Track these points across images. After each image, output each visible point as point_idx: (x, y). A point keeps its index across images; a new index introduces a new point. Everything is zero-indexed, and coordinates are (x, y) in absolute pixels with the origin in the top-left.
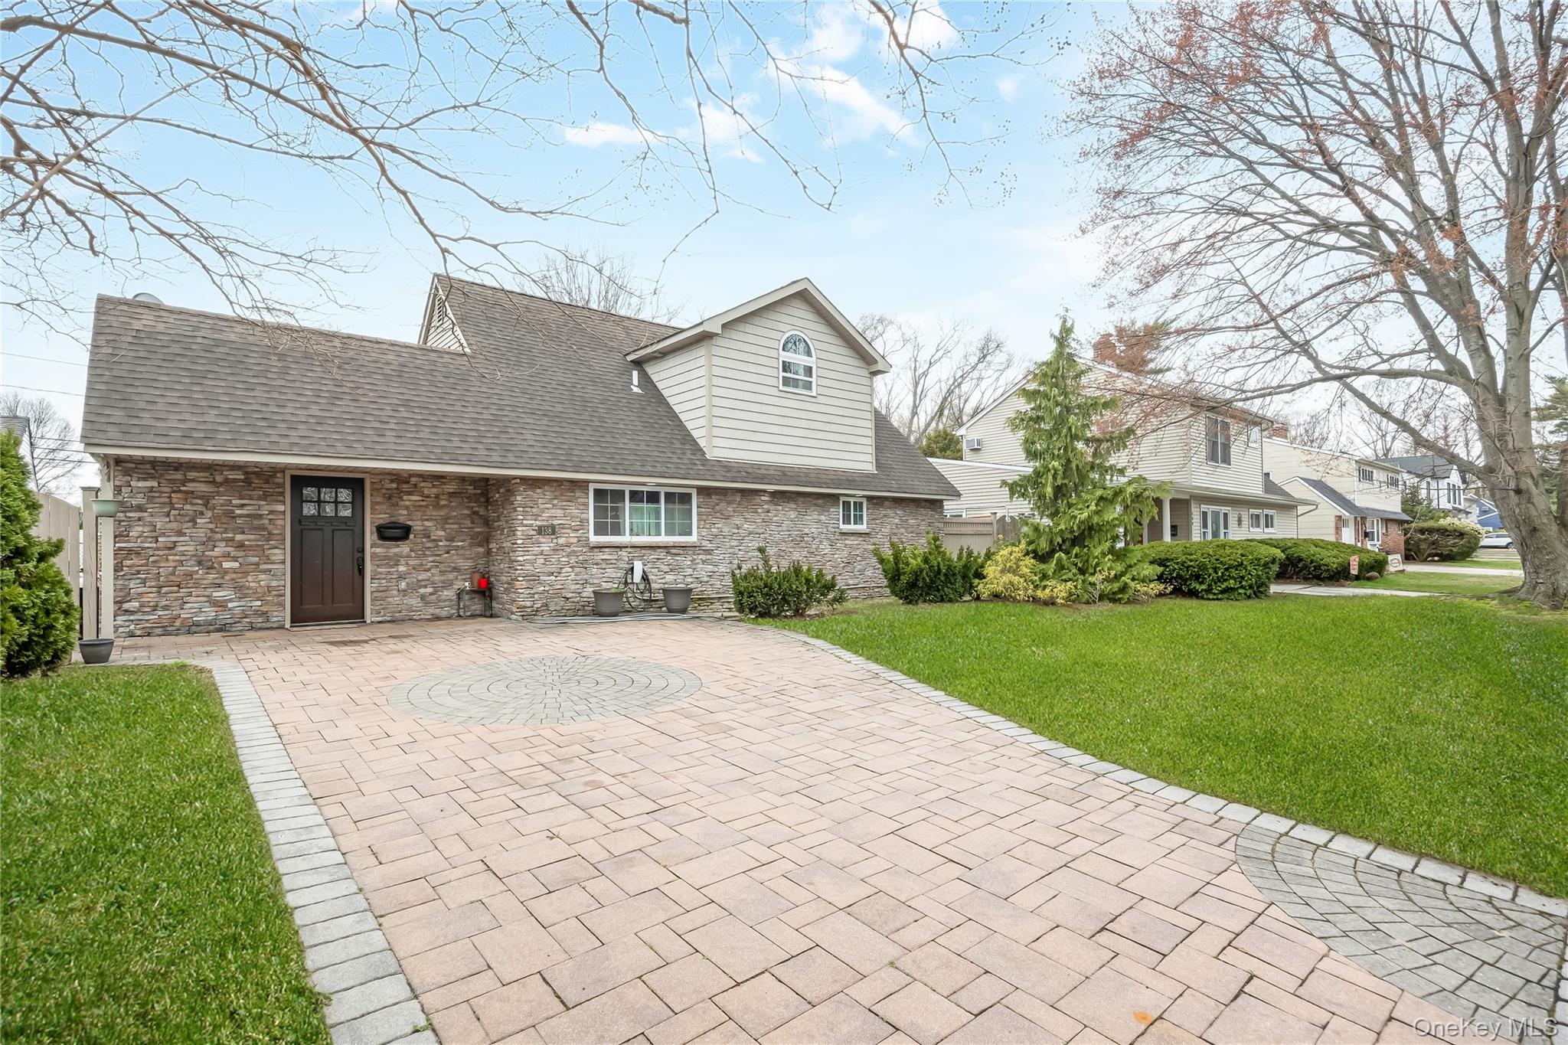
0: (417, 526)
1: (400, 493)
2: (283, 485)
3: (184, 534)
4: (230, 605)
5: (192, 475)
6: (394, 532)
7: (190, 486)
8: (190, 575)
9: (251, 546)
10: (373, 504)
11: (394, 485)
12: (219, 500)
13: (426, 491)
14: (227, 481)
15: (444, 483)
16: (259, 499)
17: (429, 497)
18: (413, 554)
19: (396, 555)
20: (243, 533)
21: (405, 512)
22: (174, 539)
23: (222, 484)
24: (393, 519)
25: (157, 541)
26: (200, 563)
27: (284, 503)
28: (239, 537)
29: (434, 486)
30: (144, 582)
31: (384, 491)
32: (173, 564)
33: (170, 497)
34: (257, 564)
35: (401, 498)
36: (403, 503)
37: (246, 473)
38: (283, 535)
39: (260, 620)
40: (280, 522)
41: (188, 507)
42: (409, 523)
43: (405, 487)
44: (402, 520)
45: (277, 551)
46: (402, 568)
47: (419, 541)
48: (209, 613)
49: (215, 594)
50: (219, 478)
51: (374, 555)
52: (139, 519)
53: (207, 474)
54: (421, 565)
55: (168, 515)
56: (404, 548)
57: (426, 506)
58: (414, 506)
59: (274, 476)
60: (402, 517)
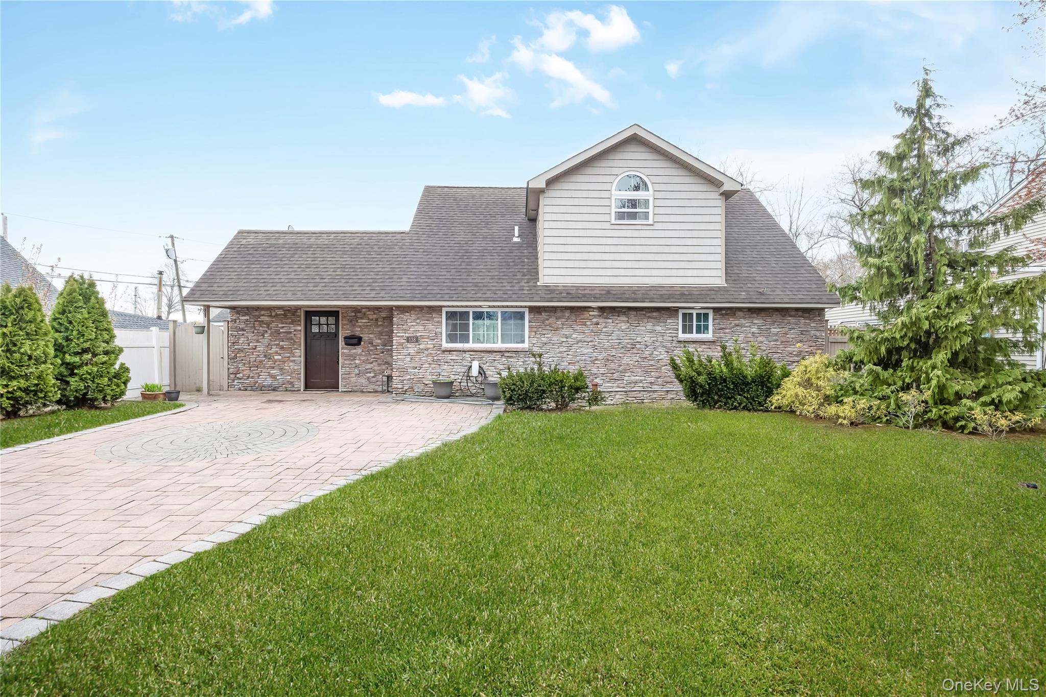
0: (365, 337)
1: (356, 318)
2: (300, 316)
3: (260, 342)
4: (278, 378)
5: (263, 312)
6: (354, 341)
7: (262, 318)
8: (261, 362)
9: (286, 348)
10: (343, 325)
11: (353, 314)
12: (273, 325)
13: (371, 317)
14: (277, 315)
15: (380, 312)
16: (290, 324)
17: (372, 320)
18: (363, 353)
19: (354, 353)
20: (283, 341)
21: (359, 329)
22: (255, 344)
23: (274, 316)
24: (353, 334)
25: (249, 345)
26: (265, 356)
27: (300, 325)
28: (281, 343)
29: (374, 314)
30: (244, 364)
31: (348, 318)
32: (255, 356)
33: (254, 324)
34: (289, 357)
35: (357, 321)
36: (357, 324)
37: (284, 311)
38: (300, 342)
39: (290, 386)
40: (299, 336)
41: (261, 328)
42: (361, 335)
43: (359, 315)
44: (357, 334)
45: (297, 351)
46: (357, 362)
47: (366, 346)
48: (269, 381)
49: (272, 372)
50: (273, 314)
51: (343, 353)
52: (243, 335)
53: (268, 312)
54: (368, 360)
55: (253, 333)
56: (358, 350)
57: (370, 326)
58: (364, 326)
59: (296, 312)
60: (357, 332)
